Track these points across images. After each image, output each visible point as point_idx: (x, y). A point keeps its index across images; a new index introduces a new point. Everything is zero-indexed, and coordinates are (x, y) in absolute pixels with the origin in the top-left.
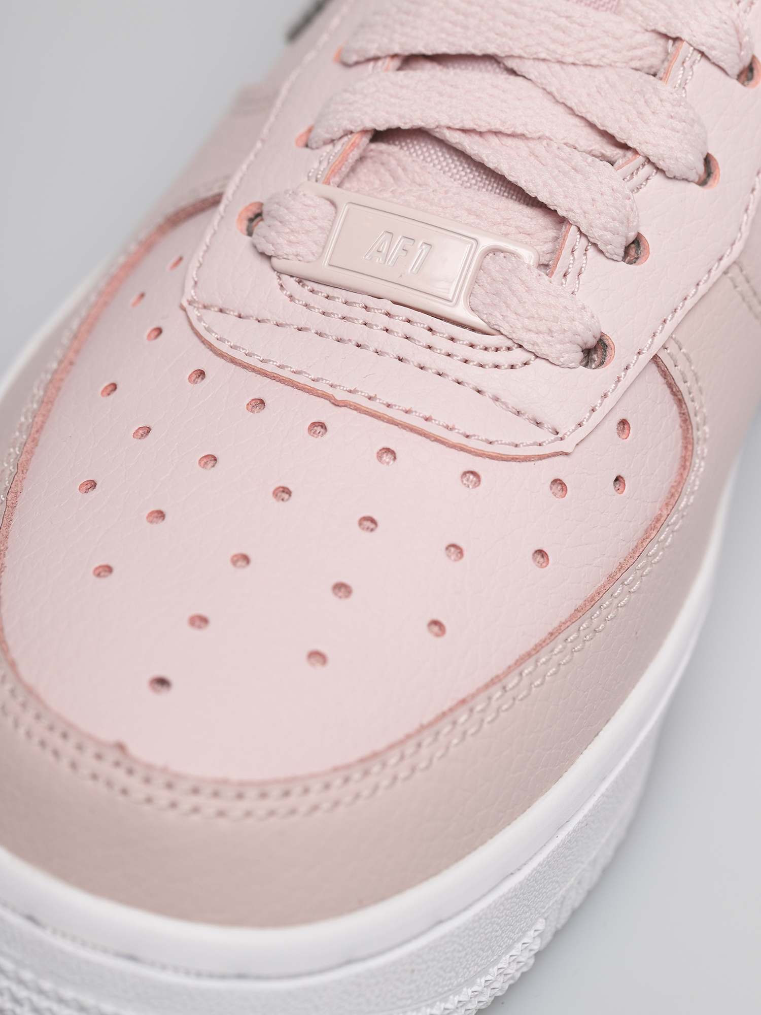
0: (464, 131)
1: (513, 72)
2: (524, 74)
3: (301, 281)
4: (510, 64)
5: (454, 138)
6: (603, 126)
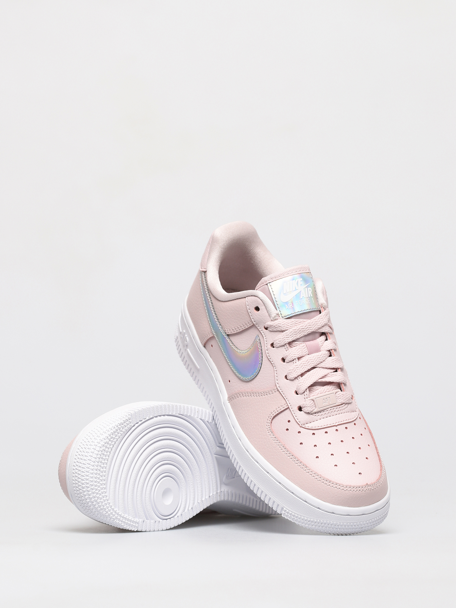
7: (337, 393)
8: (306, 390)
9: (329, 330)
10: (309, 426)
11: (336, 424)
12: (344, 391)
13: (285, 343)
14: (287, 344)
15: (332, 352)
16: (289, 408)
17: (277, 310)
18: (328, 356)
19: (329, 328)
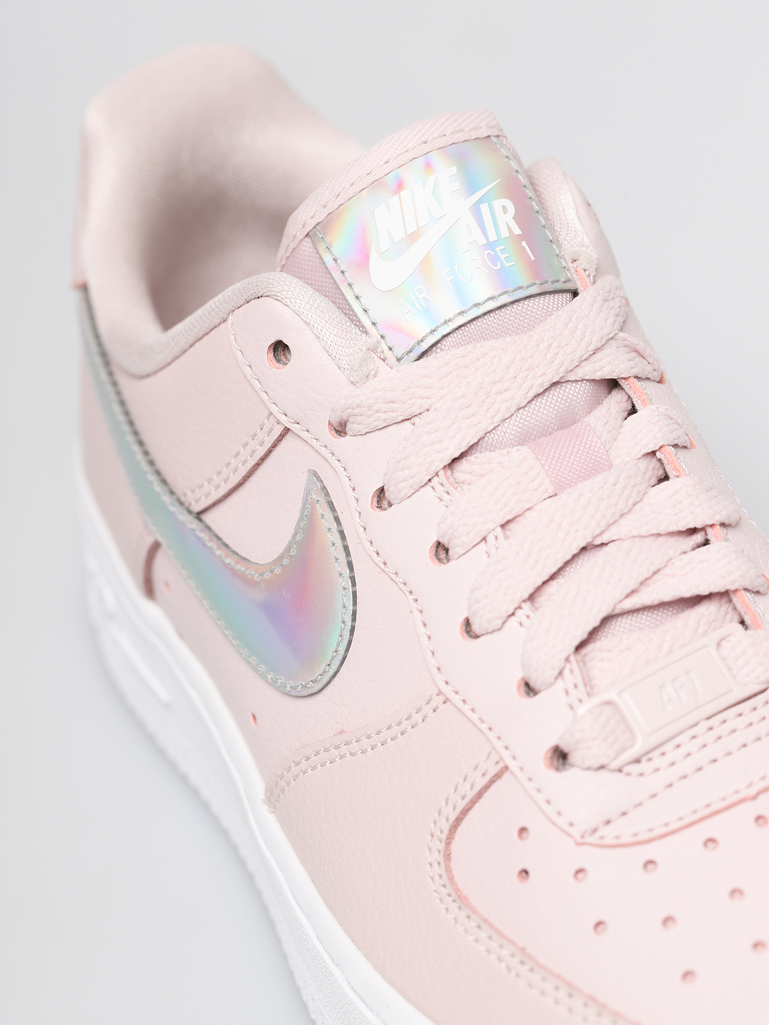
0: (628, 596)
1: (603, 545)
2: (611, 540)
3: (638, 761)
4: (598, 541)
5: (628, 604)
6: (684, 528)
7: (724, 643)
8: (567, 660)
9: (632, 363)
10: (623, 829)
11: (752, 791)
12: (759, 627)
13: (434, 469)
14: (441, 473)
15: (666, 455)
16: (506, 768)
17: (367, 333)
18: (654, 481)
19: (634, 354)
